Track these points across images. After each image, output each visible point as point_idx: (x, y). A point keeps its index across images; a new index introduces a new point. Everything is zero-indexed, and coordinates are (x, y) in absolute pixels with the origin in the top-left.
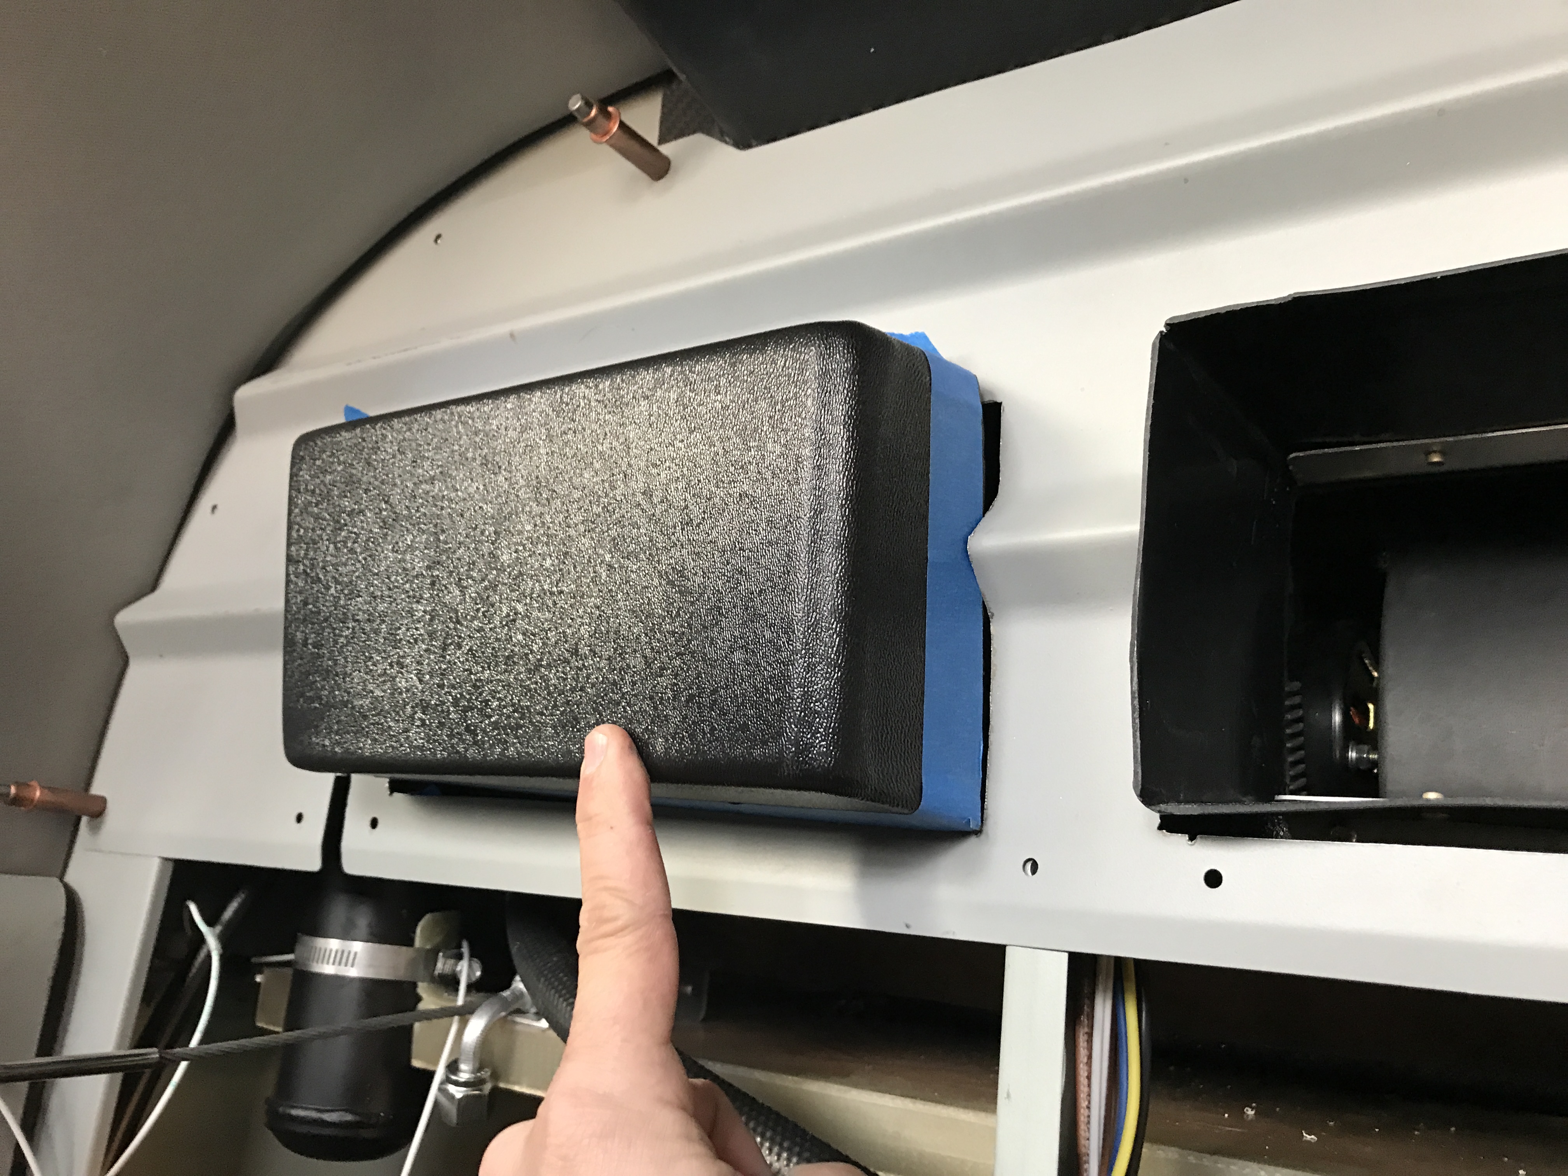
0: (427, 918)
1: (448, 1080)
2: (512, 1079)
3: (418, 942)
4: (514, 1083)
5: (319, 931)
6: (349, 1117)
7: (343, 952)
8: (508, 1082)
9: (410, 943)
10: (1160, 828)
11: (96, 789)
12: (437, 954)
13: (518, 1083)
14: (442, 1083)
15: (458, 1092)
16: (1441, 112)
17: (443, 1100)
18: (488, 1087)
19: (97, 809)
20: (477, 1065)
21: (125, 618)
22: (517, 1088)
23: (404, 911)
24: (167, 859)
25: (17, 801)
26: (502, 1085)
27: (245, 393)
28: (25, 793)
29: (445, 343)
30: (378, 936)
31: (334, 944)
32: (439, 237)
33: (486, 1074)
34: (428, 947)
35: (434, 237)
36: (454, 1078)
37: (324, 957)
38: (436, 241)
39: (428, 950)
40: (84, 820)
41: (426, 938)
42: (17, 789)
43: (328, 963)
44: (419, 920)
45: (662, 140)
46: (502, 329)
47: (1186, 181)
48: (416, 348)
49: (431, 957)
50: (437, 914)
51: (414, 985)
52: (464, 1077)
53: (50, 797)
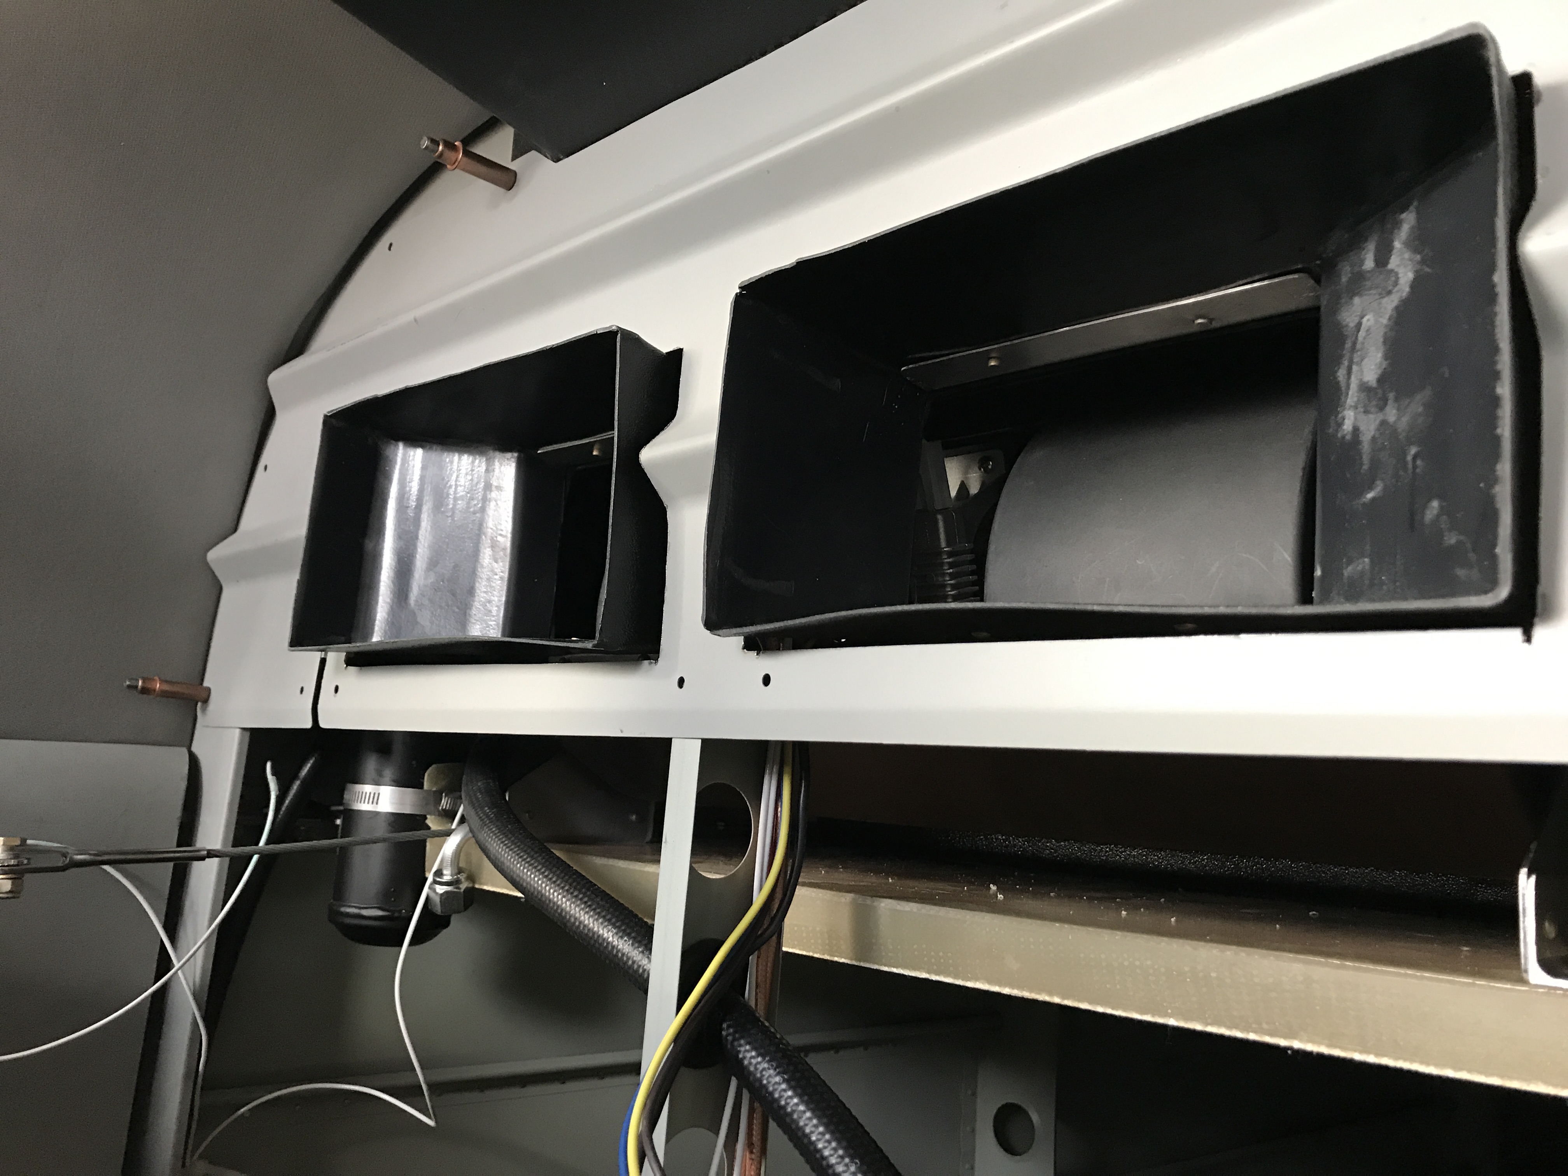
0: (434, 766)
1: (435, 882)
2: (483, 881)
3: (426, 787)
4: (485, 884)
5: (358, 780)
6: (380, 913)
7: (374, 794)
8: (481, 884)
9: (420, 786)
10: (744, 648)
11: (206, 684)
12: (442, 795)
13: (486, 884)
14: (431, 884)
15: (441, 889)
16: (898, 110)
17: (432, 895)
18: (464, 886)
19: (204, 695)
20: (456, 871)
21: (212, 555)
22: (486, 888)
23: (414, 762)
24: (244, 729)
25: (145, 691)
26: (477, 886)
27: (275, 378)
28: (149, 685)
29: (379, 330)
30: (400, 782)
31: (368, 788)
32: (391, 245)
33: (462, 877)
34: (434, 789)
35: (388, 246)
36: (438, 879)
37: (361, 798)
38: (390, 249)
39: (435, 792)
40: (199, 704)
41: (433, 782)
42: (144, 682)
43: (364, 802)
44: (427, 769)
45: (515, 157)
46: (408, 317)
47: (768, 172)
48: (364, 334)
49: (437, 796)
50: (439, 765)
51: (425, 817)
52: (447, 878)
53: (166, 687)
